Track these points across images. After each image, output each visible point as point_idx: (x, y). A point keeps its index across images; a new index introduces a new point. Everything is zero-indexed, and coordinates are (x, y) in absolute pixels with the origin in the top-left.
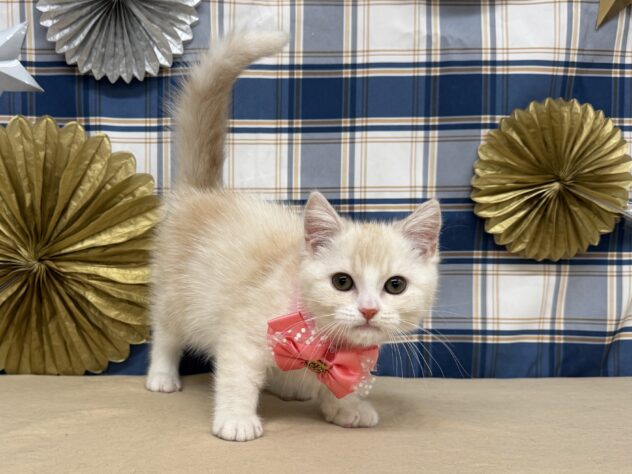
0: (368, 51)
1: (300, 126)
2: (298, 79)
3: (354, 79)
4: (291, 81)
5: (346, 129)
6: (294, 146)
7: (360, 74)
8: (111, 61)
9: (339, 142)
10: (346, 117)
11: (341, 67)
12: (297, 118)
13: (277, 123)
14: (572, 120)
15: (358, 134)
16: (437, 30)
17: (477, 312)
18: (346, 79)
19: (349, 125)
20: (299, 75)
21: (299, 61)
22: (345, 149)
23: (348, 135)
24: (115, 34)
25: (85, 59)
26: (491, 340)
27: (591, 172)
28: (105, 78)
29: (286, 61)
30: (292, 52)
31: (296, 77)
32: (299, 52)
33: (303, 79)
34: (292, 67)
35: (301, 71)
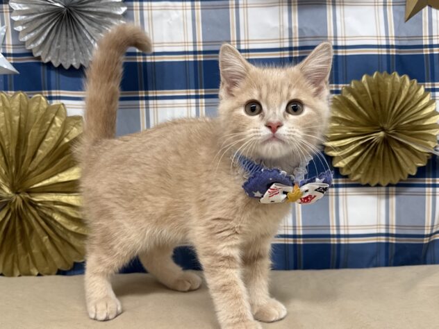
0: (248, 40)
2: (200, 61)
4: (195, 62)
6: (200, 108)
8: (65, 54)
12: (201, 88)
13: (187, 92)
14: (393, 87)
16: (296, 24)
17: (333, 222)
20: (201, 58)
21: (200, 48)
24: (67, 36)
25: (47, 53)
26: (343, 241)
27: (409, 123)
28: (61, 66)
29: (191, 49)
30: (195, 43)
31: (198, 59)
32: (199, 42)
33: (204, 61)
34: (195, 53)
35: (202, 55)
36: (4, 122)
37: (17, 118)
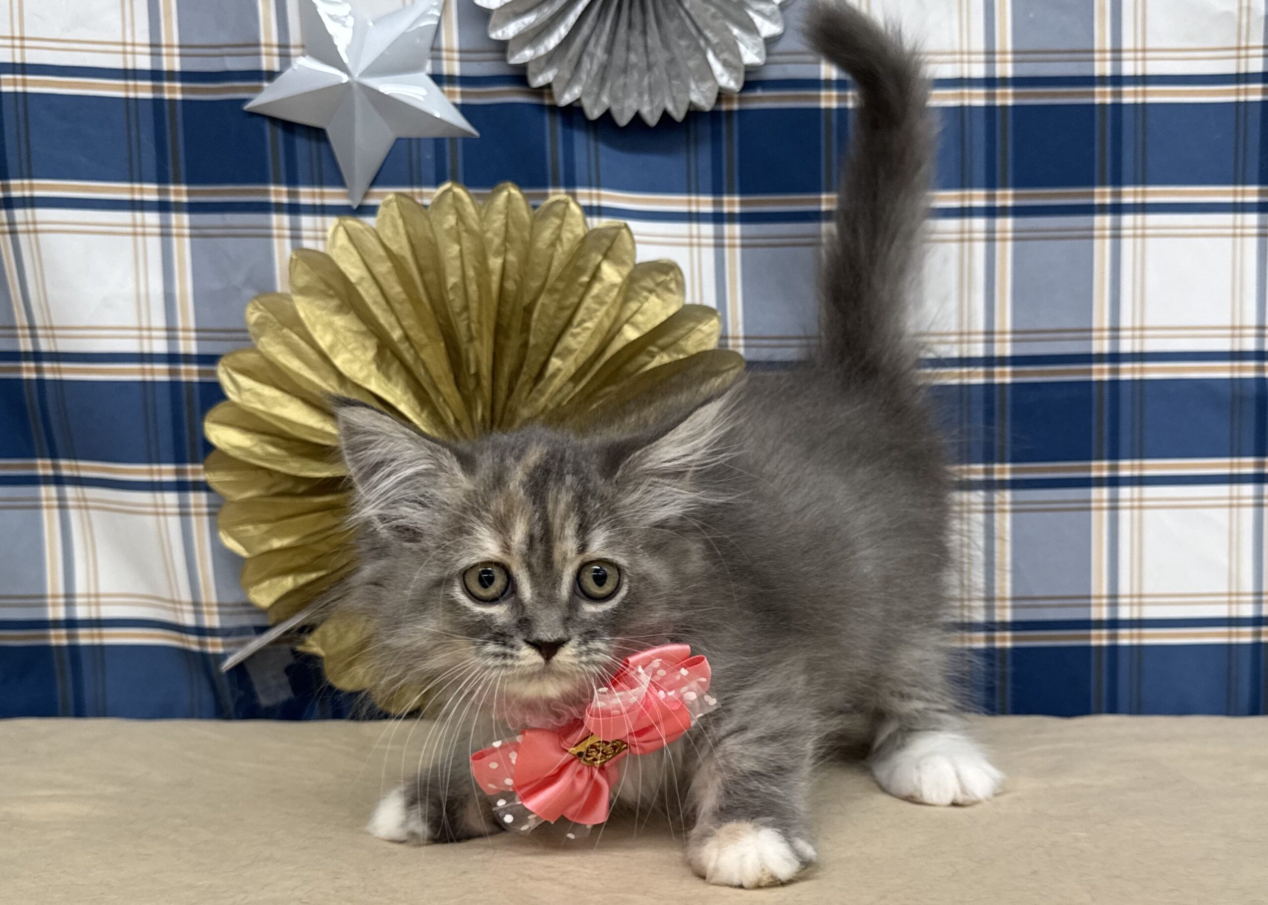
0: (1144, 50)
1: (1010, 203)
2: (1004, 108)
3: (1117, 107)
4: (990, 110)
5: (1103, 209)
6: (998, 245)
7: (1130, 96)
8: (621, 81)
9: (1088, 236)
10: (1103, 184)
11: (1090, 81)
12: (1004, 186)
13: (962, 198)
15: (1127, 220)
18: (1103, 106)
19: (1108, 200)
20: (1006, 98)
21: (1005, 69)
22: (1102, 249)
23: (1107, 220)
24: (630, 25)
25: (567, 76)
28: (607, 115)
29: (979, 71)
30: (990, 53)
31: (999, 102)
32: (1004, 53)
33: (1015, 107)
34: (990, 82)
35: (1010, 91)
36: (459, 272)
37: (495, 263)
